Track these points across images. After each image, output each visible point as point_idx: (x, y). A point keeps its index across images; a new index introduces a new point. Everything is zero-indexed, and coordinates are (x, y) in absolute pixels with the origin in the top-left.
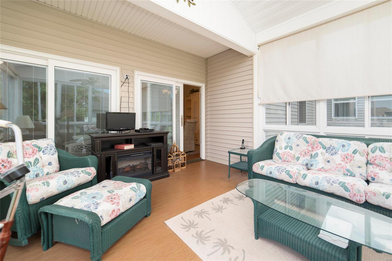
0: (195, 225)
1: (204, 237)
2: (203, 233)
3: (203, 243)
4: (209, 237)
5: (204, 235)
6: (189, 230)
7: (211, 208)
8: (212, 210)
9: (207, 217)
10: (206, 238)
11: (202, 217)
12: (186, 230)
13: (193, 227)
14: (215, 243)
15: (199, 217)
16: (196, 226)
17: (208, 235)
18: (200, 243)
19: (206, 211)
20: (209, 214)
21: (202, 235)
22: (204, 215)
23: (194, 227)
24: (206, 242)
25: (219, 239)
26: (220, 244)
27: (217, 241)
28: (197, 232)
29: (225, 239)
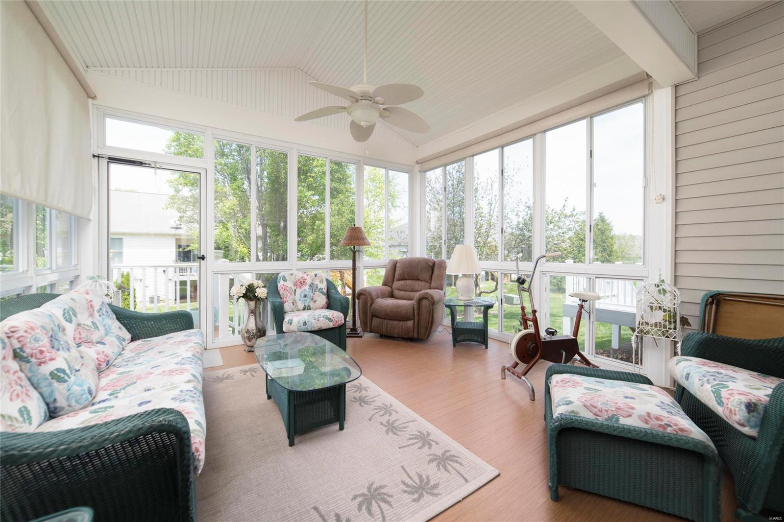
0: (436, 459)
1: (418, 439)
2: (420, 444)
3: (420, 432)
4: (410, 439)
5: (419, 442)
6: (445, 452)
7: (393, 503)
8: (392, 496)
9: (409, 475)
10: (416, 438)
11: (420, 476)
12: (451, 453)
13: (439, 458)
14: (404, 431)
15: (428, 477)
16: (431, 457)
17: (411, 442)
18: (425, 433)
19: (409, 494)
20: (403, 483)
21: (421, 442)
22: (416, 483)
23: (437, 457)
24: (416, 433)
25: (397, 435)
26: (396, 429)
27: (399, 433)
28: (430, 448)
29: (387, 433)
